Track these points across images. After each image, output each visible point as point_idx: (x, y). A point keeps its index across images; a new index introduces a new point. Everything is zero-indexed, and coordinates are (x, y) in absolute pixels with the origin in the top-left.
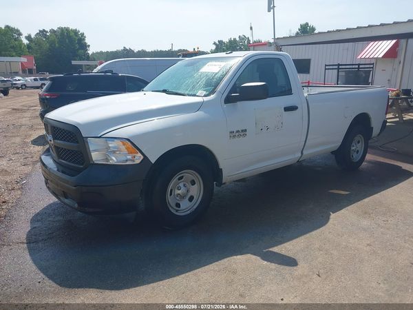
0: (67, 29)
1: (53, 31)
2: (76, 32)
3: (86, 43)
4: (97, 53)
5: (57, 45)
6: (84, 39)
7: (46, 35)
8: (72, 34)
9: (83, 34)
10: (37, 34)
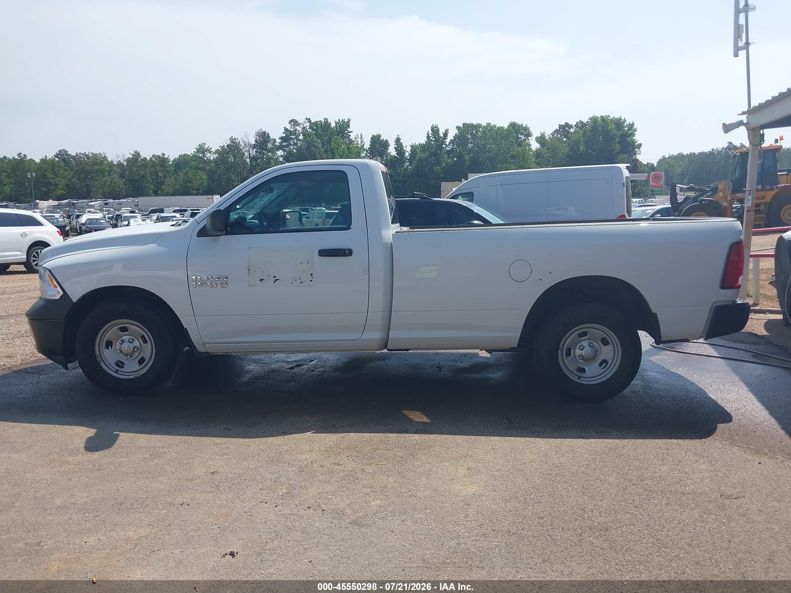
0: (604, 119)
1: (581, 125)
2: (619, 123)
3: (634, 142)
4: (671, 157)
5: (582, 148)
6: (633, 135)
7: (568, 132)
8: (612, 126)
9: (631, 126)
10: (556, 131)
